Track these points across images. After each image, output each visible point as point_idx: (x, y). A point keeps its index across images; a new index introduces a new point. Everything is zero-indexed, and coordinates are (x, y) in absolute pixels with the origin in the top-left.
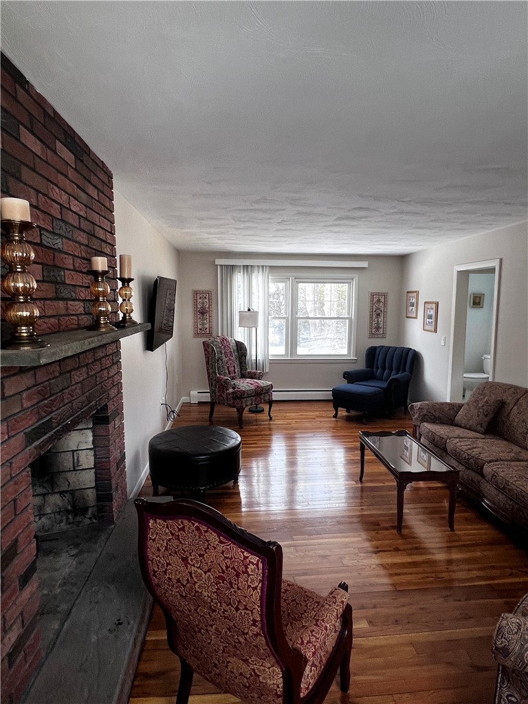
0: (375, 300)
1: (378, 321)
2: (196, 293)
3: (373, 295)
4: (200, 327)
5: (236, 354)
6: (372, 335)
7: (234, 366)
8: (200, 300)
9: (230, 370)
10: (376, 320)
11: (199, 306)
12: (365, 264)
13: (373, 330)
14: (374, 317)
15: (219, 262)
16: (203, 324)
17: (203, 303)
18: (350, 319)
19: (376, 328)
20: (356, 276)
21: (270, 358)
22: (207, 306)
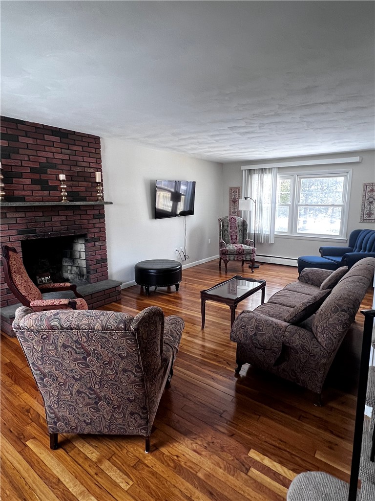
0: (368, 190)
1: (370, 208)
2: (231, 189)
3: (366, 186)
4: (232, 210)
5: (240, 228)
6: (363, 220)
7: (236, 236)
8: (233, 194)
9: (233, 237)
10: (368, 207)
11: (232, 198)
12: (356, 159)
13: (365, 216)
14: (366, 205)
15: (243, 168)
16: (234, 209)
17: (235, 196)
18: (343, 206)
19: (367, 214)
20: (350, 170)
21: (275, 234)
22: (237, 197)
